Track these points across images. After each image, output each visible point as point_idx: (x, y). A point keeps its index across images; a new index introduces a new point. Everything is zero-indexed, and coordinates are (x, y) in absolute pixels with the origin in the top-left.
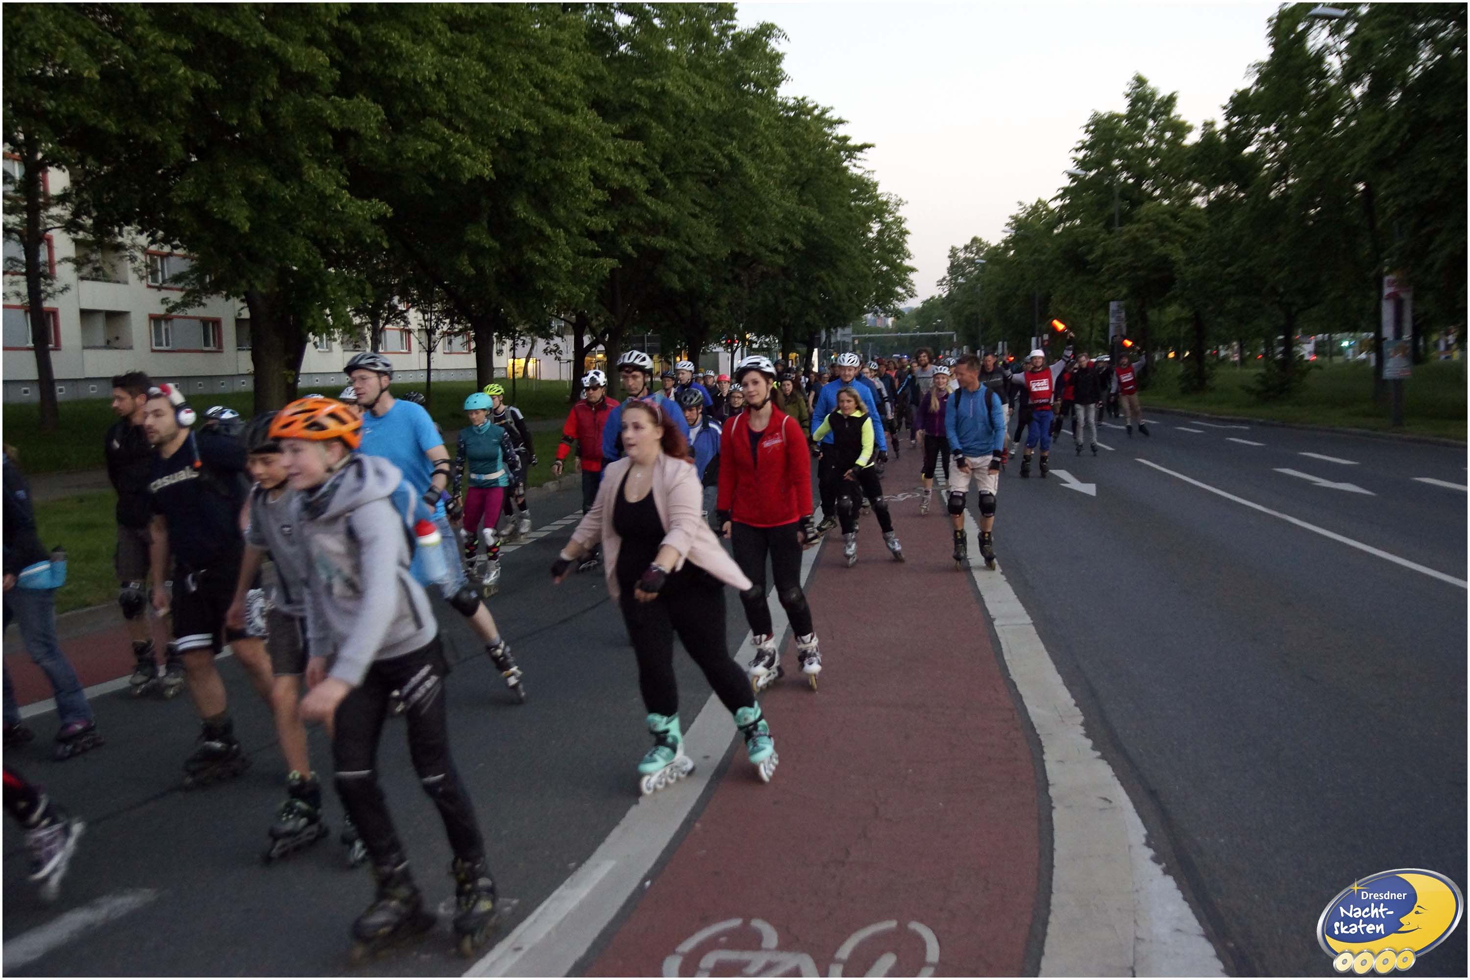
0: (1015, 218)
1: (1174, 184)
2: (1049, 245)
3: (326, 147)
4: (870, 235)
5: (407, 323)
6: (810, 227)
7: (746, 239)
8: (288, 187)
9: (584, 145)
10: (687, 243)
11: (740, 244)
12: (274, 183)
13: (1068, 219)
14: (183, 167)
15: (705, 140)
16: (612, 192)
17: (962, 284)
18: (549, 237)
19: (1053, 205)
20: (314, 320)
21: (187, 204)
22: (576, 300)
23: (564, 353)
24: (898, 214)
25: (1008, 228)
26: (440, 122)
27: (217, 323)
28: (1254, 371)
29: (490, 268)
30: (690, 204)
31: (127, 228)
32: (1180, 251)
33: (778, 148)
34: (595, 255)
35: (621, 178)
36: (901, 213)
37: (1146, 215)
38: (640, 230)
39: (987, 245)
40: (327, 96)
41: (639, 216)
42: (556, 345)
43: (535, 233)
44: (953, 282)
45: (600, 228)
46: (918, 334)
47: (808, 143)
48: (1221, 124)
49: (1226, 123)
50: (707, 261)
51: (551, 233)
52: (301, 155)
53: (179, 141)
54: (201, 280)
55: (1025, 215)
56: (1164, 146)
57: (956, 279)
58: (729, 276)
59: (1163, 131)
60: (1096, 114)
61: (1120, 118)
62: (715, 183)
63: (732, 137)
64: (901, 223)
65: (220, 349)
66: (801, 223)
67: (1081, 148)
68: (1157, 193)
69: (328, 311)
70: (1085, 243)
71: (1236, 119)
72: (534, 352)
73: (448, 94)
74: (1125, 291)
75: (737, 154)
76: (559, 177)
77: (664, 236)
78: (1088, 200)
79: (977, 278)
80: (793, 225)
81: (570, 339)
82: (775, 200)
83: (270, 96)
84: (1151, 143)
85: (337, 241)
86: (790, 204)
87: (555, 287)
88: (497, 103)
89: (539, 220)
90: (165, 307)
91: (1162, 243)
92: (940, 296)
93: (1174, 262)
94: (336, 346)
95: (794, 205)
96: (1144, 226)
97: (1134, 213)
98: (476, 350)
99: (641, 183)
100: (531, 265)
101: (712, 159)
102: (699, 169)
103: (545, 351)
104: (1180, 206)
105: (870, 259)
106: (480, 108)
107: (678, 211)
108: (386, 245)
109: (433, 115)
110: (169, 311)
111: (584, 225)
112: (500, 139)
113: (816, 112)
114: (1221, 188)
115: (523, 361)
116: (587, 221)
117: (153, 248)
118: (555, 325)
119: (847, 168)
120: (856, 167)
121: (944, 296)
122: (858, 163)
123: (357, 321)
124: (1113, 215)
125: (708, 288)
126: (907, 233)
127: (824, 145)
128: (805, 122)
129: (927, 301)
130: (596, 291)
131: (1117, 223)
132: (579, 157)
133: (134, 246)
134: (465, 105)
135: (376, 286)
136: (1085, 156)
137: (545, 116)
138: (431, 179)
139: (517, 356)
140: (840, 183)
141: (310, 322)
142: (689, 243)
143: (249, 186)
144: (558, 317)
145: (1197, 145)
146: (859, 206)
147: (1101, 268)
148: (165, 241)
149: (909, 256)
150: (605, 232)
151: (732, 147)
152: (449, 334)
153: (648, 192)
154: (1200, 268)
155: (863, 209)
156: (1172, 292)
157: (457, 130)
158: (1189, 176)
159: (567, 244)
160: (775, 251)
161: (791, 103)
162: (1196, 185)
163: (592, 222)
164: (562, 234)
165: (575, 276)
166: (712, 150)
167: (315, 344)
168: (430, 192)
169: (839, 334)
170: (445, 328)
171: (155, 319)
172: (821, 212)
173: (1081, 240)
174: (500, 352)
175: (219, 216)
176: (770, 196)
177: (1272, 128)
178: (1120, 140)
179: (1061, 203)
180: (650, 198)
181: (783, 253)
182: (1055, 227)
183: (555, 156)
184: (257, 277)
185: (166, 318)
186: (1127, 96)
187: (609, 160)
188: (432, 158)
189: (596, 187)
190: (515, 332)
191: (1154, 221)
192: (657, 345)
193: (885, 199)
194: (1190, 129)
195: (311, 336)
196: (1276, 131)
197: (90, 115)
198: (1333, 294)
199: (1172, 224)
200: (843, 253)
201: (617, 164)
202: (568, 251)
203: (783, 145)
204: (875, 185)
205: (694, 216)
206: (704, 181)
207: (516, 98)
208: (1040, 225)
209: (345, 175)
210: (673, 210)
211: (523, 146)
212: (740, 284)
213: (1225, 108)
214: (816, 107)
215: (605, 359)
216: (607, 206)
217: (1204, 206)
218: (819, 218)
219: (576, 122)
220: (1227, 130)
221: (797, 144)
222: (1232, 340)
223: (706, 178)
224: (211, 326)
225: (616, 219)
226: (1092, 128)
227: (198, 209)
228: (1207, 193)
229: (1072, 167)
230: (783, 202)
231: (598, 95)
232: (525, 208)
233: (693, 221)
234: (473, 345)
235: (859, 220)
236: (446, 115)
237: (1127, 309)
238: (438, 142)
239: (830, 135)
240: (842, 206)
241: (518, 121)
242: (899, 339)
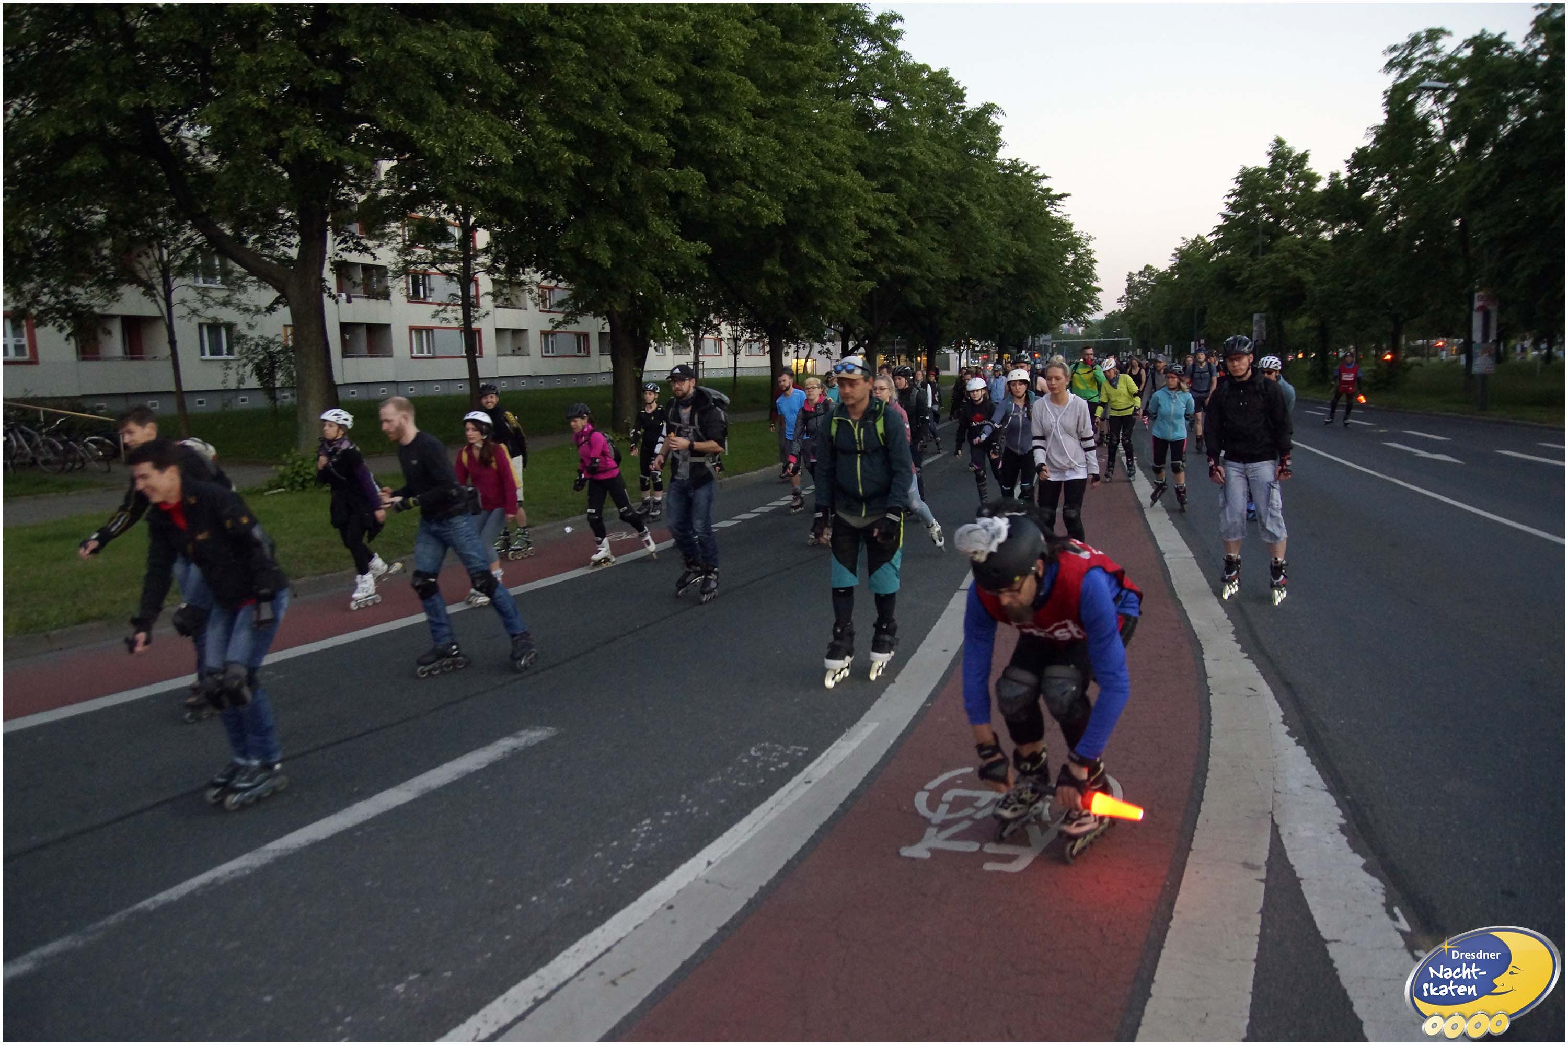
0: (1179, 250)
1: (1306, 222)
2: (1206, 270)
3: (665, 204)
4: (1067, 264)
5: (720, 333)
6: (1021, 259)
7: (972, 266)
8: (638, 234)
9: (851, 196)
10: (926, 270)
11: (967, 271)
12: (628, 233)
13: (1221, 250)
14: (566, 224)
15: (941, 192)
16: (872, 231)
17: (1136, 301)
18: (824, 267)
19: (1209, 240)
20: (655, 331)
21: (570, 250)
22: (843, 314)
24: (1088, 247)
25: (1173, 258)
26: (746, 183)
27: (586, 336)
28: (1368, 368)
29: (782, 290)
30: (929, 240)
31: (527, 269)
32: (1310, 274)
33: (996, 196)
34: (858, 279)
35: (879, 221)
36: (1091, 246)
37: (1283, 246)
38: (892, 260)
39: (1157, 271)
40: (665, 168)
41: (892, 250)
42: (828, 349)
43: (815, 264)
44: (1130, 300)
45: (863, 259)
46: (1103, 339)
47: (1020, 194)
48: (1344, 175)
49: (1349, 174)
50: (942, 283)
51: (826, 264)
52: (647, 212)
53: (564, 205)
54: (576, 304)
55: (1186, 247)
56: (1298, 193)
57: (1132, 297)
58: (960, 295)
59: (1298, 180)
60: (1244, 168)
61: (1264, 171)
62: (949, 223)
63: (961, 190)
64: (1091, 254)
65: (588, 355)
66: (1014, 254)
67: (1232, 195)
68: (1293, 229)
69: (664, 324)
70: (1233, 270)
71: (1356, 171)
72: (812, 353)
73: (752, 163)
74: (1265, 305)
75: (965, 202)
76: (833, 222)
77: (910, 265)
78: (1237, 235)
79: (1149, 297)
80: (1008, 256)
81: (839, 343)
82: (994, 237)
83: (626, 170)
84: (1288, 190)
85: (672, 273)
86: (1007, 240)
87: (829, 303)
88: (788, 168)
89: (818, 255)
90: (552, 325)
91: (1296, 268)
92: (1119, 310)
93: (1305, 283)
94: (668, 349)
95: (1009, 241)
96: (1281, 255)
97: (1275, 244)
98: (770, 352)
99: (892, 225)
100: (811, 286)
101: (946, 206)
102: (936, 214)
103: (820, 352)
104: (1310, 240)
105: (1066, 282)
106: (775, 172)
107: (921, 245)
108: (706, 275)
109: (740, 178)
110: (555, 327)
111: (851, 257)
112: (790, 195)
113: (1026, 170)
114: (1344, 225)
115: (804, 360)
116: (853, 254)
117: (545, 283)
118: (829, 333)
119: (1049, 212)
120: (1055, 212)
121: (1123, 310)
122: (1058, 208)
123: (684, 332)
125: (943, 303)
126: (1095, 261)
127: (1032, 195)
128: (1017, 177)
129: (1110, 314)
131: (1260, 250)
132: (847, 206)
133: (531, 282)
134: (764, 171)
135: (699, 306)
136: (1235, 201)
137: (823, 177)
138: (739, 226)
139: (799, 356)
140: (1044, 223)
141: (652, 332)
142: (929, 270)
143: (610, 234)
144: (830, 327)
145: (1325, 191)
146: (1058, 242)
147: (1247, 287)
148: (553, 277)
149: (1096, 280)
150: (866, 263)
151: (962, 197)
152: (750, 341)
153: (898, 232)
154: (1325, 287)
155: (1061, 243)
156: (1304, 306)
157: (758, 189)
158: (1319, 216)
159: (839, 272)
160: (994, 275)
161: (1007, 163)
162: (1323, 223)
163: (856, 254)
164: (835, 264)
165: (843, 295)
166: (947, 200)
167: (655, 348)
168: (739, 235)
169: (1041, 339)
170: (747, 337)
171: (545, 334)
172: (1029, 246)
173: (1231, 266)
174: (787, 354)
175: (590, 257)
176: (991, 234)
177: (1386, 177)
178: (1263, 188)
179: (1216, 238)
180: (900, 236)
181: (1000, 277)
182: (1211, 257)
183: (829, 206)
184: (615, 300)
185: (552, 333)
186: (1269, 154)
187: (870, 208)
188: (740, 210)
189: (860, 229)
190: (798, 338)
191: (1289, 251)
192: (904, 348)
193: (1078, 236)
194: (1319, 179)
195: (652, 342)
196: (1388, 180)
197: (506, 190)
198: (1431, 308)
199: (1304, 253)
200: (1046, 276)
201: (876, 211)
202: (839, 276)
203: (1001, 195)
204: (1071, 225)
205: (933, 250)
206: (940, 224)
207: (801, 164)
208: (1198, 255)
209: (678, 224)
210: (917, 245)
211: (806, 200)
212: (968, 302)
213: (1347, 162)
214: (1026, 166)
216: (868, 242)
217: (1329, 239)
218: (1027, 250)
219: (845, 180)
220: (1349, 180)
221: (1011, 194)
222: (1349, 344)
223: (942, 221)
224: (582, 338)
225: (875, 252)
226: (1241, 179)
227: (576, 253)
228: (1332, 229)
229: (1224, 209)
230: (1000, 238)
231: (861, 161)
232: (807, 245)
233: (932, 253)
234: (767, 348)
235: (1058, 252)
236: (750, 178)
237: (1268, 319)
238: (744, 198)
239: (1035, 187)
240: (1045, 241)
241: (803, 181)
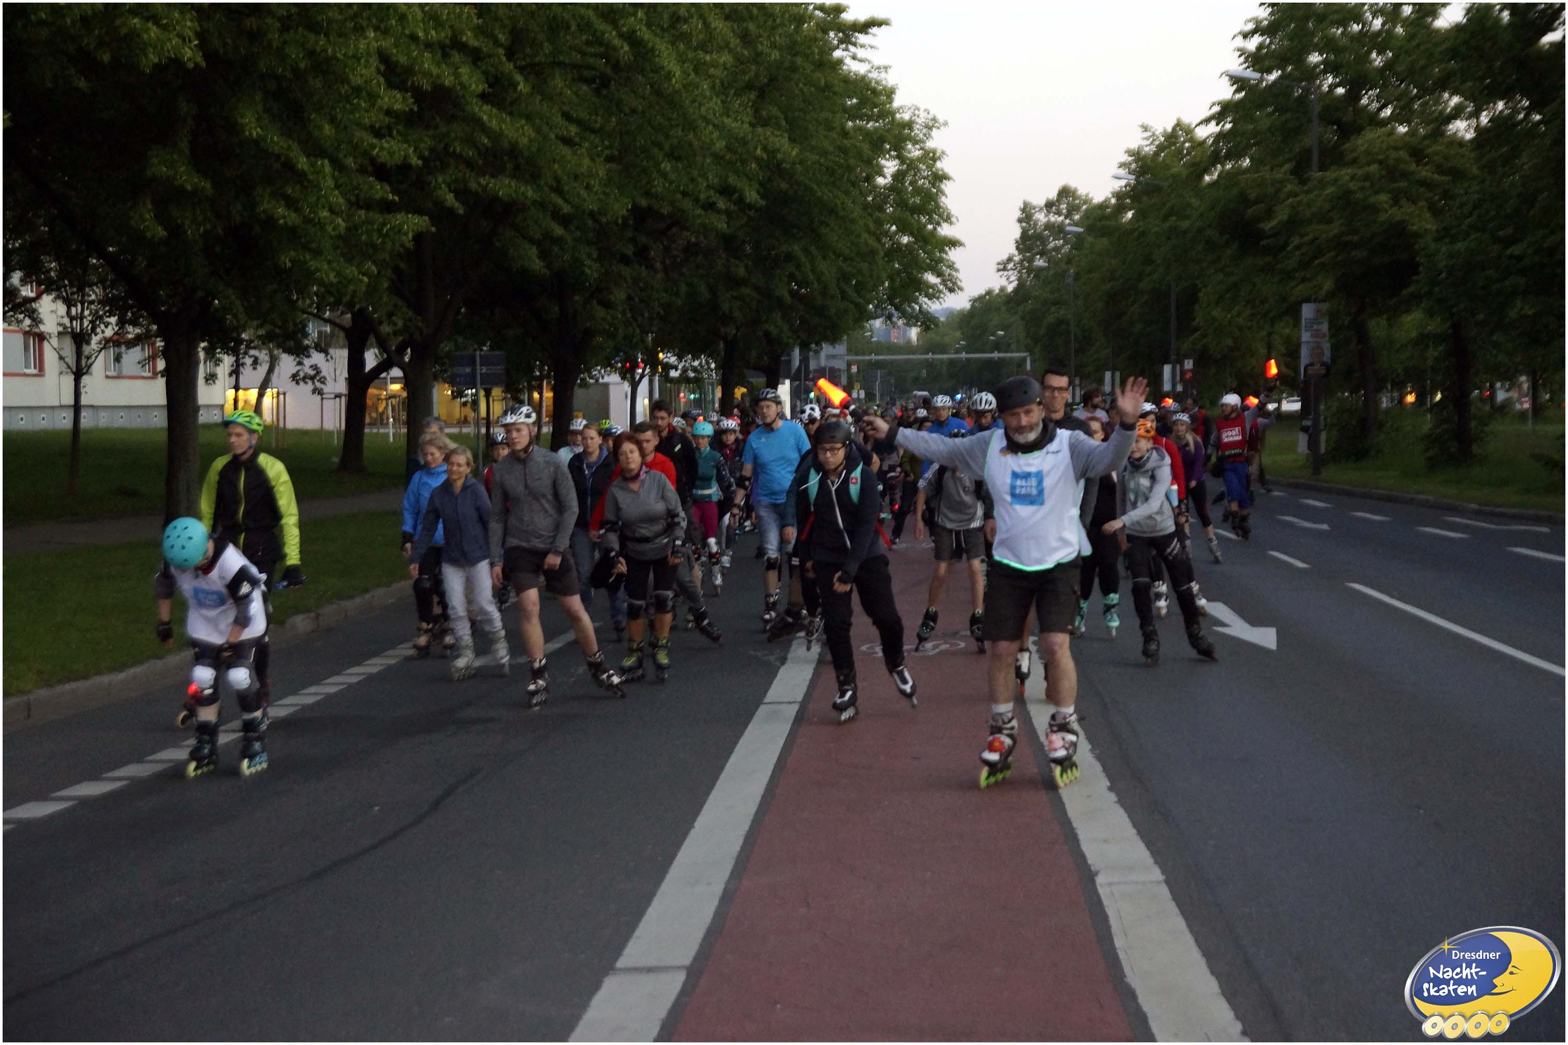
0: (1137, 155)
1: (1418, 97)
2: (1194, 201)
4: (880, 181)
5: (37, 323)
7: (659, 186)
10: (552, 189)
11: (647, 194)
13: (1228, 157)
16: (420, 96)
17: (1041, 269)
18: (302, 175)
19: (1201, 133)
22: (352, 287)
23: (329, 380)
24: (930, 144)
25: (1122, 172)
28: (1556, 429)
29: (195, 225)
30: (559, 120)
32: (1428, 215)
34: (388, 207)
35: (435, 71)
37: (1368, 152)
38: (470, 164)
39: (1087, 201)
41: (469, 141)
42: (315, 367)
43: (277, 166)
44: (1025, 266)
45: (397, 159)
46: (964, 355)
50: (590, 223)
51: (306, 167)
55: (1153, 148)
56: (1399, 32)
57: (1031, 260)
58: (629, 250)
62: (604, 83)
64: (935, 160)
66: (758, 160)
67: (1253, 32)
68: (1388, 112)
70: (1257, 202)
72: (274, 378)
74: (1328, 285)
75: (645, 33)
76: (321, 65)
77: (513, 176)
78: (1265, 124)
79: (1069, 260)
80: (744, 162)
81: (341, 355)
82: (711, 116)
86: (739, 125)
87: (313, 264)
89: (284, 143)
91: (1396, 201)
92: (1002, 289)
93: (1416, 235)
95: (746, 126)
96: (1360, 172)
97: (1347, 146)
98: (166, 373)
99: (471, 80)
100: (270, 222)
101: (599, 41)
102: (577, 57)
103: (295, 377)
104: (1425, 137)
105: (879, 223)
107: (538, 131)
111: (366, 154)
114: (1500, 105)
115: (253, 394)
116: (373, 147)
118: (313, 330)
119: (840, 61)
120: (854, 62)
121: (1010, 288)
122: (861, 53)
124: (1308, 152)
125: (592, 270)
126: (944, 177)
129: (980, 298)
130: (389, 271)
136: (1261, 46)
139: (242, 384)
140: (828, 86)
142: (559, 191)
144: (318, 316)
145: (1458, 28)
146: (860, 129)
147: (1287, 244)
149: (948, 219)
150: (405, 167)
151: (636, 21)
152: (117, 344)
153: (483, 97)
154: (1460, 246)
155: (867, 134)
156: (1412, 289)
158: (1444, 84)
159: (337, 187)
160: (710, 206)
162: (1456, 100)
163: (382, 148)
164: (328, 169)
165: (348, 245)
168: (83, 85)
169: (823, 355)
170: (109, 332)
172: (792, 140)
173: (1252, 196)
174: (211, 378)
176: (703, 109)
179: (1218, 129)
180: (486, 108)
181: (728, 213)
182: (1206, 171)
189: (390, 85)
190: (239, 341)
191: (1380, 162)
192: (499, 369)
193: (906, 117)
199: (1413, 166)
200: (832, 211)
202: (337, 199)
204: (890, 92)
205: (567, 141)
206: (585, 80)
208: (1178, 168)
210: (529, 131)
212: (650, 266)
215: (405, 394)
216: (410, 120)
217: (1469, 136)
218: (788, 150)
223: (589, 74)
225: (427, 143)
228: (1476, 114)
230: (726, 120)
232: (259, 119)
233: (566, 151)
234: (161, 365)
235: (859, 155)
237: (1333, 318)
240: (830, 128)
242: (930, 365)
